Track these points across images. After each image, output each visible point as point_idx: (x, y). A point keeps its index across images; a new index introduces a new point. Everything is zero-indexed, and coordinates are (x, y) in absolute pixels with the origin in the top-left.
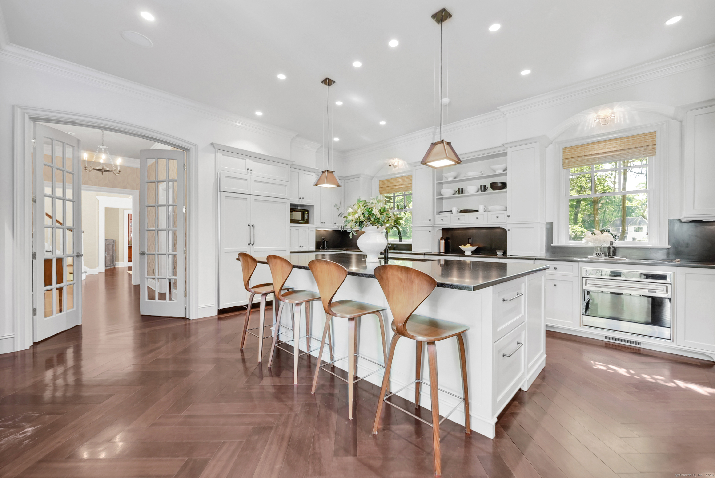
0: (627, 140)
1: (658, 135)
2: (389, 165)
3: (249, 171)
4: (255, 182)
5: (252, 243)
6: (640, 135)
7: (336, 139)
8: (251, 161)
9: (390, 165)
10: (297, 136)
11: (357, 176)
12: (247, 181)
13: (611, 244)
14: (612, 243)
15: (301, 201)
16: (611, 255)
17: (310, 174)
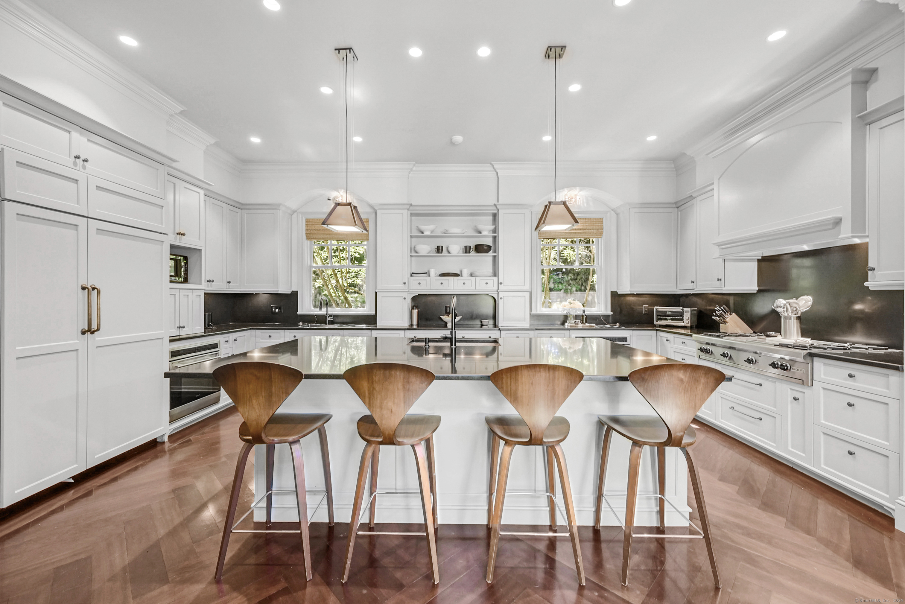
0: (585, 221)
1: (604, 220)
2: (328, 198)
3: (80, 162)
4: (97, 189)
5: (94, 327)
6: (593, 219)
7: (255, 140)
8: (84, 140)
9: (330, 198)
10: (182, 113)
11: (274, 207)
12: (77, 183)
13: (583, 313)
14: (584, 311)
15: (180, 240)
16: (584, 322)
17: (195, 190)
